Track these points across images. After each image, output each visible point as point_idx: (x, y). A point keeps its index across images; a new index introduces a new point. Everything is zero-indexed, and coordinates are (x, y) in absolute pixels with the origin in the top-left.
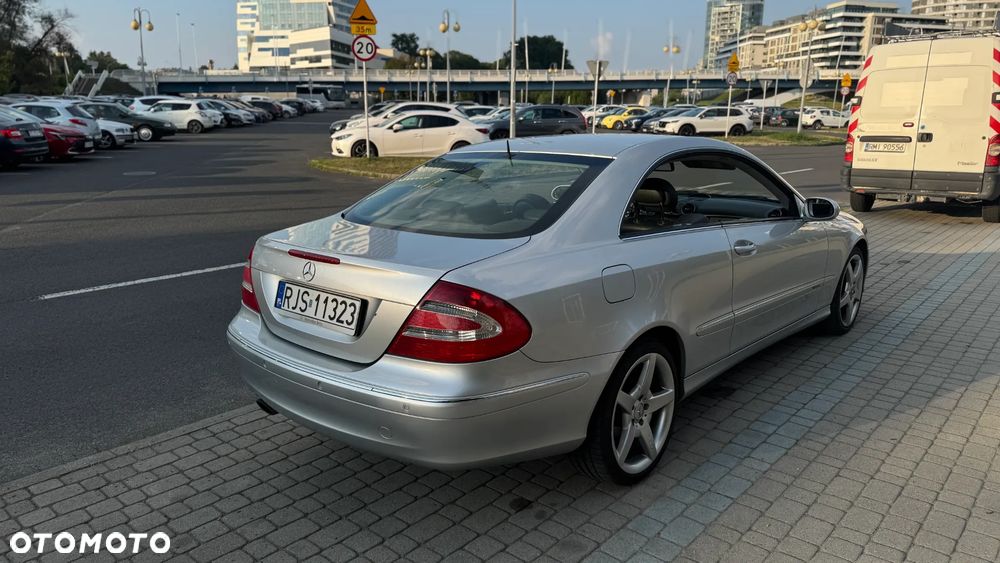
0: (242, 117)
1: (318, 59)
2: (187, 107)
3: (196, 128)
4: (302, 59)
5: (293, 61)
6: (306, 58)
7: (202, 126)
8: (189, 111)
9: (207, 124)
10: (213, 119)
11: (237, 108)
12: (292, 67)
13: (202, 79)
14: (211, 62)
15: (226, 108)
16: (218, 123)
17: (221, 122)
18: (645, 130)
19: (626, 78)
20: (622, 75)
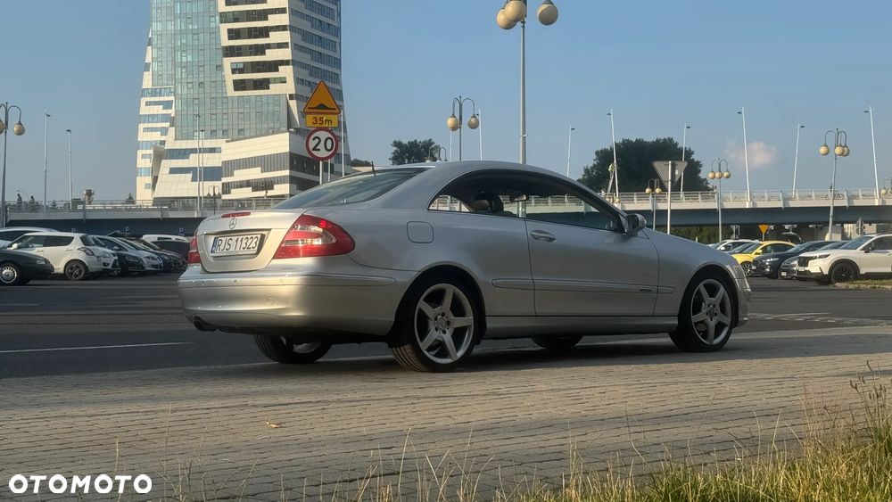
0: (145, 260)
1: (267, 185)
2: (67, 241)
3: (77, 272)
4: (241, 185)
5: (227, 188)
6: (248, 184)
7: (86, 268)
8: (69, 247)
9: (94, 266)
10: (103, 260)
11: (137, 249)
12: (225, 197)
13: (78, 216)
14: (89, 193)
15: (121, 248)
16: (110, 267)
17: (114, 265)
18: (784, 274)
19: (792, 204)
20: (786, 200)
